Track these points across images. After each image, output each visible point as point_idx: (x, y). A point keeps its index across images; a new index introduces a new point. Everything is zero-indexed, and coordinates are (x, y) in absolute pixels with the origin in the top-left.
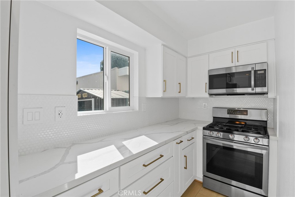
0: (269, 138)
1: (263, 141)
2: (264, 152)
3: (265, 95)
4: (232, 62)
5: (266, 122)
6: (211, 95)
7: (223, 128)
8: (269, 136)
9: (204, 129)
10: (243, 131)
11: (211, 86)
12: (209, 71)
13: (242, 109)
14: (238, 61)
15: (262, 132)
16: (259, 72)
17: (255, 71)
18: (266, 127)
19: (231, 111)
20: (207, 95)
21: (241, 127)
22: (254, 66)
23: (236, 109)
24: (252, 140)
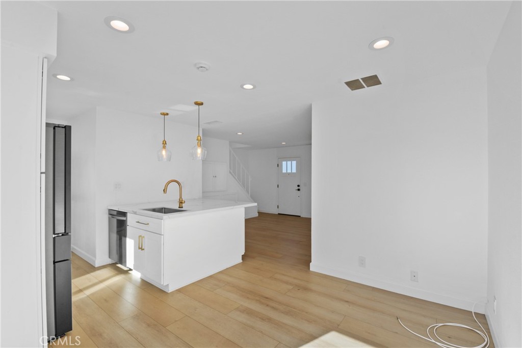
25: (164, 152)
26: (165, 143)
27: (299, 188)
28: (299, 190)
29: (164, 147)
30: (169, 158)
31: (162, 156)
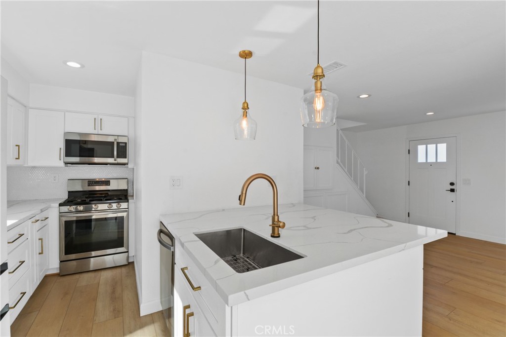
0: (128, 202)
1: (124, 205)
2: (124, 214)
3: (126, 166)
4: (95, 129)
5: (127, 190)
6: (66, 163)
7: (85, 200)
8: (128, 200)
9: (61, 205)
10: (107, 200)
11: (68, 154)
12: (66, 134)
13: (103, 180)
14: (101, 129)
15: (123, 198)
16: (121, 144)
17: (118, 143)
18: (127, 195)
19: (92, 182)
20: (62, 165)
21: (105, 197)
22: (116, 138)
23: (97, 180)
24: (114, 206)
25: (244, 123)
26: (246, 107)
27: (452, 187)
28: (452, 190)
29: (245, 115)
30: (253, 136)
31: (242, 131)
